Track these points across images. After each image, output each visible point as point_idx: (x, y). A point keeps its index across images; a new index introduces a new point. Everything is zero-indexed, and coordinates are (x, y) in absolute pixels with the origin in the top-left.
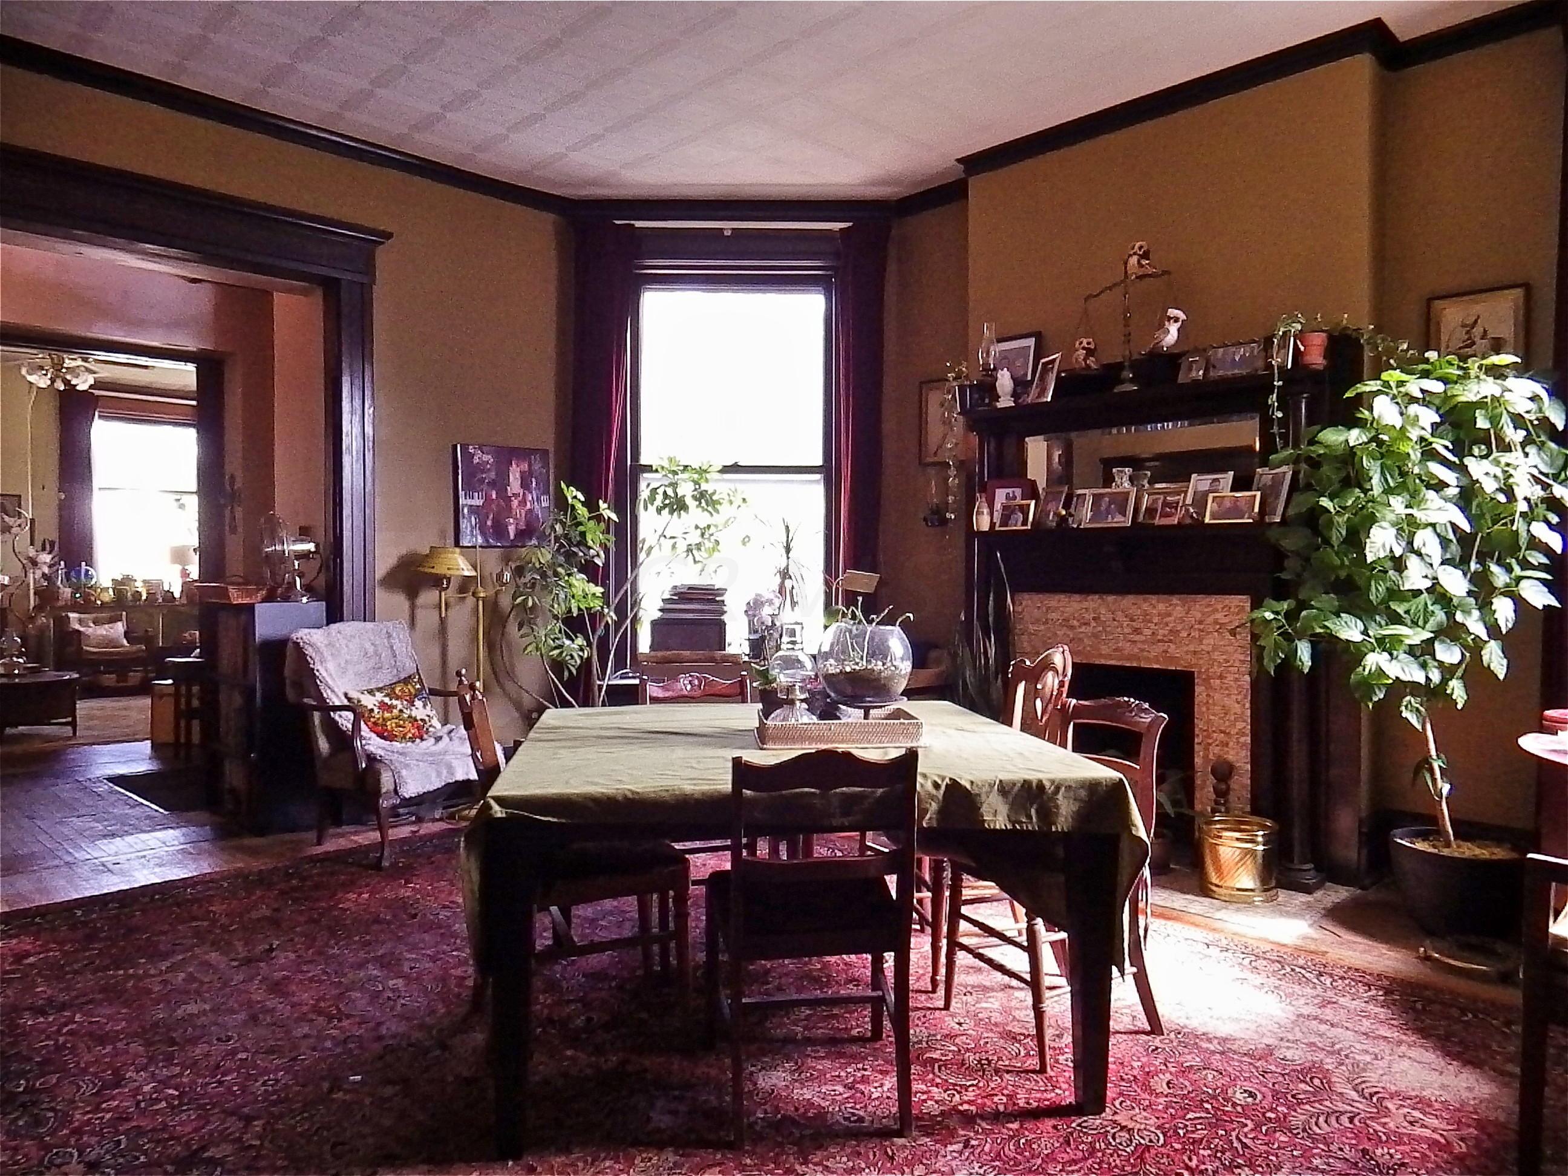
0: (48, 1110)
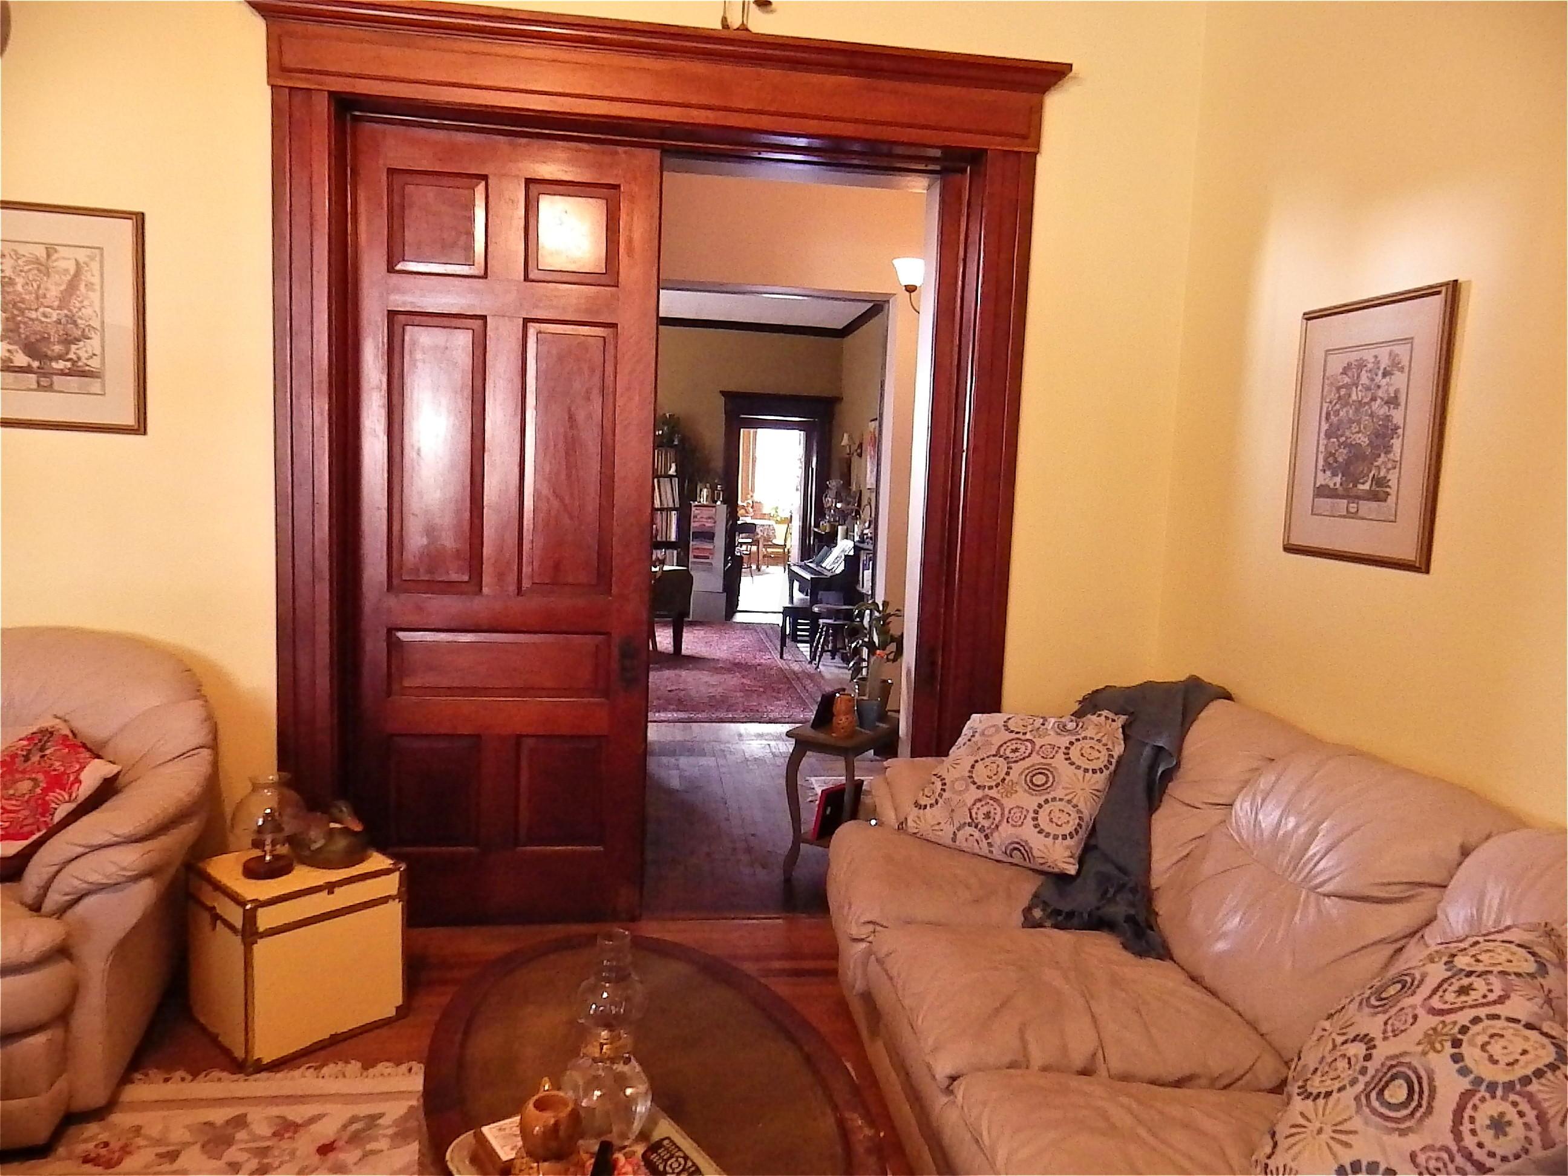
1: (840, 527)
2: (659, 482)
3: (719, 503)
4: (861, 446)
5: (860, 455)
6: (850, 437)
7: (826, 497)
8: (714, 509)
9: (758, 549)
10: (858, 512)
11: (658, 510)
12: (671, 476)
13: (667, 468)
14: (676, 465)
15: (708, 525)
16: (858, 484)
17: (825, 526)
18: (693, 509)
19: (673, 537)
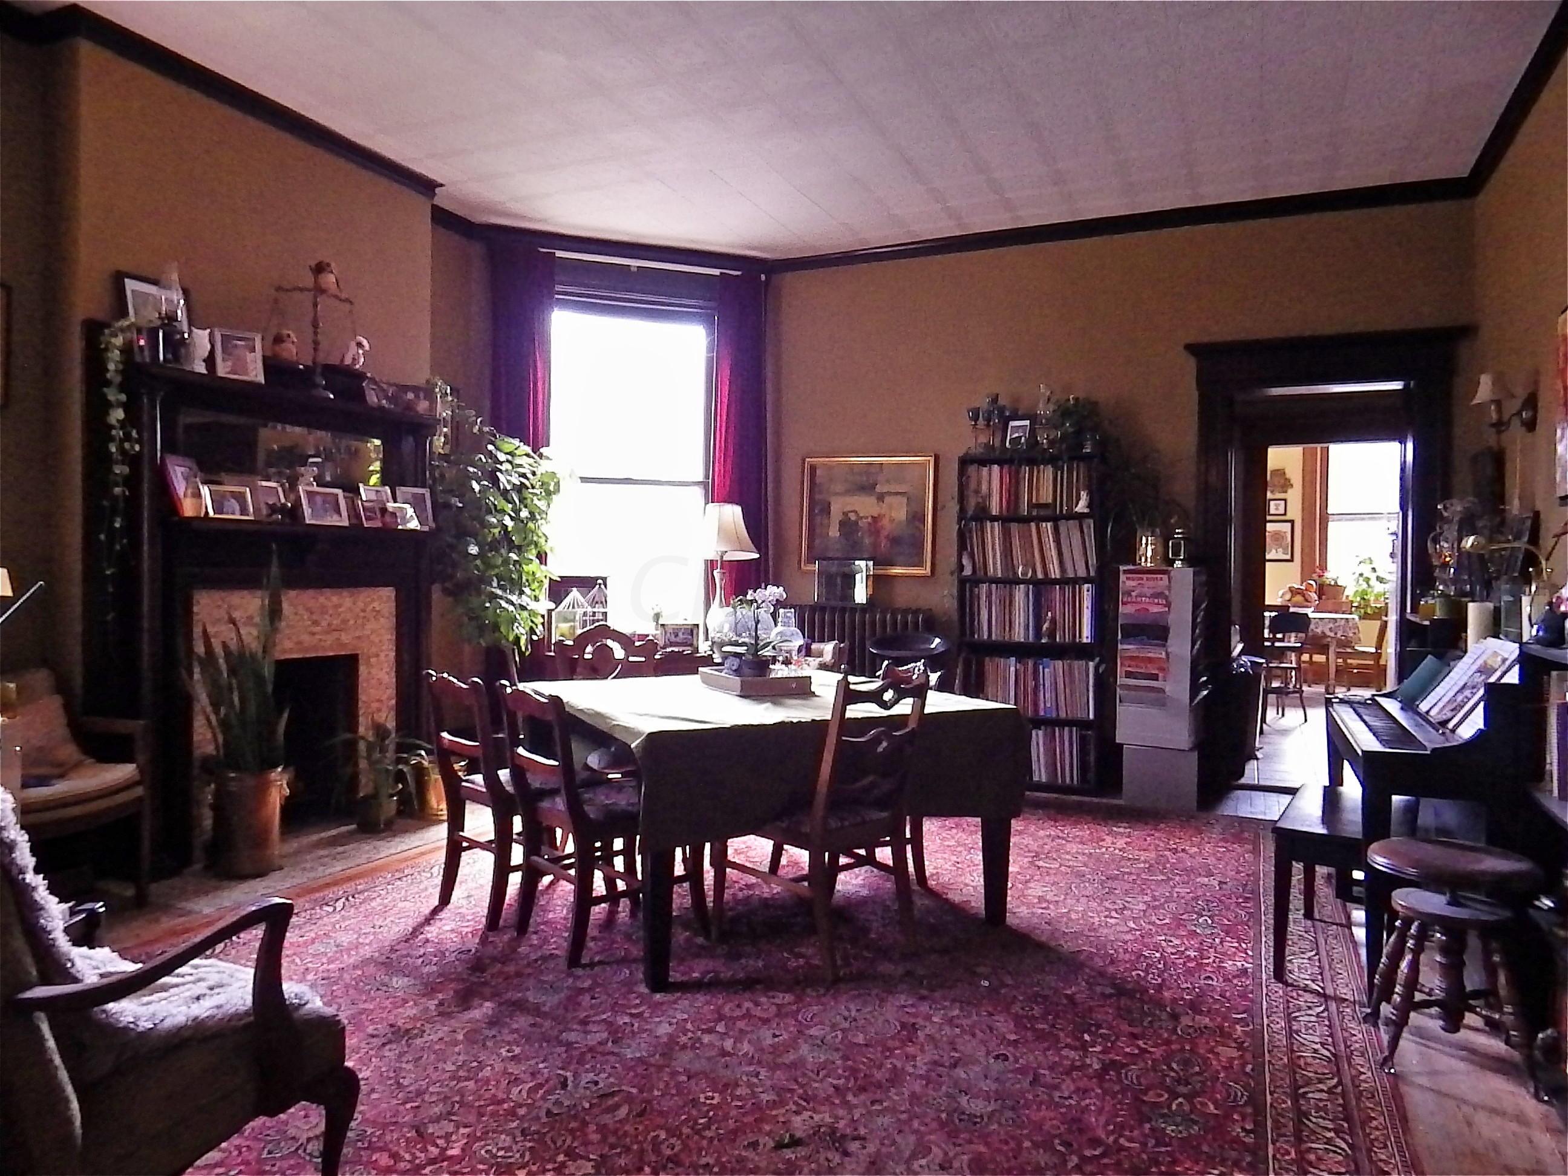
0: (1172, 1069)
1: (1471, 605)
2: (1056, 531)
3: (1178, 564)
4: (1531, 402)
5: (1531, 426)
6: (1499, 381)
7: (1436, 541)
8: (1165, 577)
9: (1328, 659)
10: (1531, 559)
11: (1055, 582)
12: (1080, 517)
13: (1074, 500)
14: (1091, 494)
15: (1155, 609)
16: (1527, 498)
17: (1434, 607)
18: (1122, 577)
19: (1086, 635)
